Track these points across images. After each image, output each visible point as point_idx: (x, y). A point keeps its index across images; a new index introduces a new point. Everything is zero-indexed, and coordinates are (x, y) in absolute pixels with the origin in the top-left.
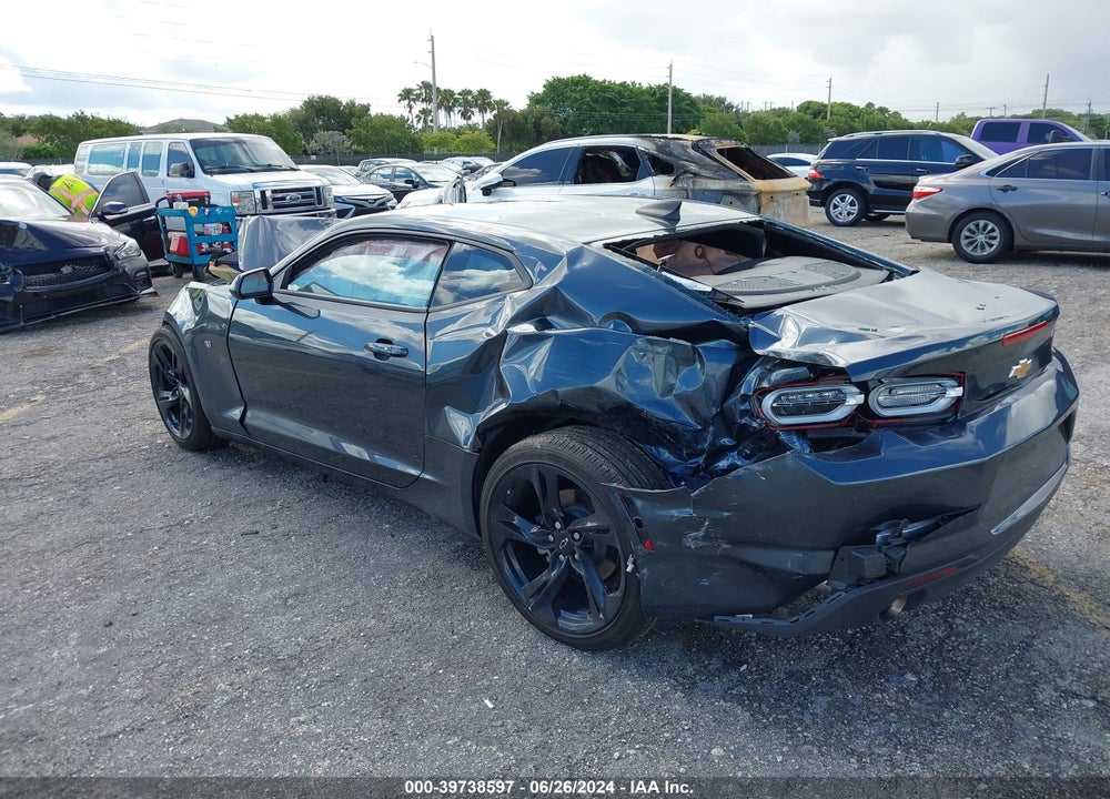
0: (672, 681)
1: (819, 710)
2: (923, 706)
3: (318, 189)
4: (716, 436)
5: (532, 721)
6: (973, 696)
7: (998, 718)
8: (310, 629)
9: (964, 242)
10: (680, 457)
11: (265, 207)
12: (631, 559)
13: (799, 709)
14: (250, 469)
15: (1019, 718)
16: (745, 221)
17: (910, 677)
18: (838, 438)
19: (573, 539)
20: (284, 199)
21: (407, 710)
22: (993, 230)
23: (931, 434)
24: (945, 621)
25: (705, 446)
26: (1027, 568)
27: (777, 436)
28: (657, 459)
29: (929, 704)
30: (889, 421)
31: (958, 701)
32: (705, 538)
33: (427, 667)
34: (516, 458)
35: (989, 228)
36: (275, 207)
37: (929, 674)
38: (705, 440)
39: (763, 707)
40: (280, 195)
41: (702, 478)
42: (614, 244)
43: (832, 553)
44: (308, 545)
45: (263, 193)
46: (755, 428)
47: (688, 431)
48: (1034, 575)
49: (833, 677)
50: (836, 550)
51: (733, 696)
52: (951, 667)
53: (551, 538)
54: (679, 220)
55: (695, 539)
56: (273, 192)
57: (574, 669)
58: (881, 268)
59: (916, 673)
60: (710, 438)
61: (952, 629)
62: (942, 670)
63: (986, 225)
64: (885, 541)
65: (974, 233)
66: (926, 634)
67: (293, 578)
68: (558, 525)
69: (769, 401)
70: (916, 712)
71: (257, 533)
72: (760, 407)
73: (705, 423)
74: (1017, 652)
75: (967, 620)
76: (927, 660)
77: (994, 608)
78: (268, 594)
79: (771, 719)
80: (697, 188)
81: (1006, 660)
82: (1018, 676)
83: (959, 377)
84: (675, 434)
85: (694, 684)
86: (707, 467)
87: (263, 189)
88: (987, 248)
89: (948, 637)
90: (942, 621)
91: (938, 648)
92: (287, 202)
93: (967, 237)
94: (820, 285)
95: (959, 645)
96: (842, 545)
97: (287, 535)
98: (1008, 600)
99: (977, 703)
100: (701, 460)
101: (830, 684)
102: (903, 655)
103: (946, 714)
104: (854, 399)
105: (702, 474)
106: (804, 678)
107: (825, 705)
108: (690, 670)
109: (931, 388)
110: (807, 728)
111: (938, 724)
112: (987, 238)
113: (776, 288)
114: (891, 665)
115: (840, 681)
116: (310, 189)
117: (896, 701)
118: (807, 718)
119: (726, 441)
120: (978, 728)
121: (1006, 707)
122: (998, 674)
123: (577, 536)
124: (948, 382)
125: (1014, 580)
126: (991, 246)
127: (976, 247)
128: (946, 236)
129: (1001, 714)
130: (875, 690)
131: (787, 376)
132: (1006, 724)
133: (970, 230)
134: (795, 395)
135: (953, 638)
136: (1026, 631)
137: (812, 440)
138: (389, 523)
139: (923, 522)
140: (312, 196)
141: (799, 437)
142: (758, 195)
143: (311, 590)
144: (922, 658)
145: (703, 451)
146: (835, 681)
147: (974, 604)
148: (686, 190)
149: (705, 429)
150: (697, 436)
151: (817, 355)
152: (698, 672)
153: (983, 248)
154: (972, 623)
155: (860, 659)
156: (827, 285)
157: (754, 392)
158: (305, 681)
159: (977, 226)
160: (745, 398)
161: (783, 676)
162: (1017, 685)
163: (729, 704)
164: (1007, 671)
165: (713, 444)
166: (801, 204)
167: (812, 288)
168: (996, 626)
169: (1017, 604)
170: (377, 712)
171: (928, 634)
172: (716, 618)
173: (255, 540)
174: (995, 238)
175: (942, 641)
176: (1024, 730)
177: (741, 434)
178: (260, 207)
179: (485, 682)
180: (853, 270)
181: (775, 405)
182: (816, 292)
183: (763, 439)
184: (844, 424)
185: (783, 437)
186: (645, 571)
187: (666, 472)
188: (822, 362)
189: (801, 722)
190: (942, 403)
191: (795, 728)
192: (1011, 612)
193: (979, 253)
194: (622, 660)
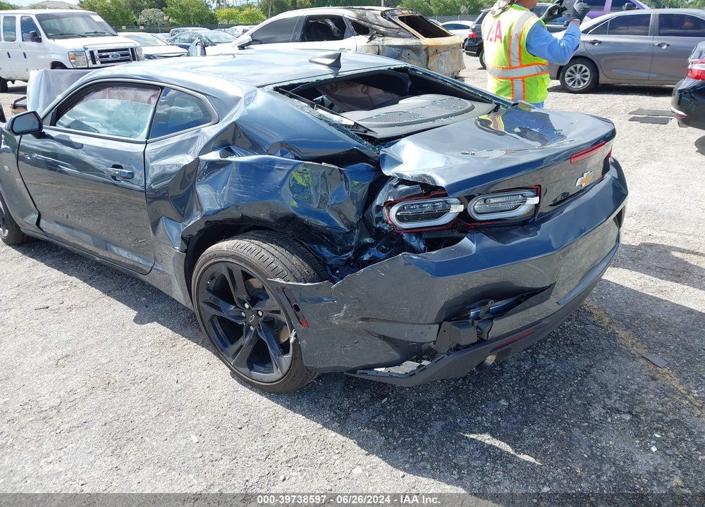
0: (332, 414)
1: (435, 432)
2: (509, 425)
3: (132, 49)
4: (360, 237)
5: (224, 452)
6: (545, 415)
7: (561, 432)
8: (71, 384)
9: (567, 79)
10: (335, 252)
11: (94, 63)
12: (294, 333)
13: (421, 433)
14: (54, 257)
15: (576, 431)
16: (392, 68)
17: (503, 402)
18: (445, 238)
19: (259, 315)
20: (107, 56)
21: (132, 447)
22: (585, 71)
23: (515, 233)
24: (532, 357)
25: (353, 244)
26: (591, 313)
27: (402, 236)
28: (319, 254)
29: (514, 423)
30: (483, 224)
31: (535, 420)
32: (344, 318)
33: (153, 413)
34: (211, 258)
35: (583, 69)
36: (102, 63)
37: (516, 399)
38: (352, 240)
39: (395, 432)
40: (104, 54)
41: (352, 267)
42: (283, 87)
43: (437, 326)
44: (84, 316)
45: (92, 53)
46: (386, 231)
47: (339, 234)
48: (596, 318)
49: (448, 405)
50: (440, 324)
51: (375, 424)
52: (532, 393)
53: (243, 314)
54: (340, 67)
55: (338, 318)
56: (99, 51)
57: (262, 407)
58: (491, 102)
59: (508, 399)
60: (356, 237)
61: (536, 362)
62: (526, 396)
63: (581, 68)
64: (477, 317)
65: (573, 73)
66: (517, 368)
67: (68, 342)
68: (247, 306)
69: (394, 210)
70: (504, 430)
71: (47, 308)
72: (389, 215)
73: (352, 227)
74: (579, 378)
75: (546, 355)
76: (516, 388)
77: (567, 345)
78: (45, 357)
79: (400, 442)
80: (385, 44)
81: (571, 385)
82: (578, 398)
83: (537, 189)
84: (330, 236)
85: (348, 415)
86: (356, 258)
87: (91, 50)
88: (582, 83)
89: (532, 369)
90: (530, 357)
91: (524, 379)
92: (110, 58)
93: (569, 76)
94: (440, 118)
95: (540, 375)
96: (444, 321)
97: (70, 309)
98: (576, 338)
99: (547, 420)
100: (350, 254)
101: (446, 411)
102: (500, 385)
103: (525, 431)
104: (457, 209)
105: (352, 264)
106: (427, 406)
107: (439, 428)
108: (346, 404)
109: (515, 199)
110: (425, 448)
111: (519, 439)
112: (583, 75)
113: (406, 121)
114: (490, 393)
115: (453, 408)
116: (126, 49)
117: (491, 422)
118: (426, 440)
119: (368, 240)
120: (547, 441)
121: (567, 423)
122: (564, 397)
123: (260, 314)
124: (528, 193)
125: (582, 323)
126: (584, 81)
127: (575, 83)
128: (555, 76)
129: (564, 429)
130: (477, 415)
131: (407, 191)
132: (567, 437)
133: (571, 71)
134: (414, 206)
135: (536, 370)
136: (586, 362)
137: (426, 239)
138: (146, 296)
139: (508, 300)
140: (128, 55)
141: (416, 238)
142: (427, 48)
143: (78, 352)
144: (513, 387)
145: (351, 248)
146: (449, 408)
147: (553, 343)
148: (378, 46)
149: (351, 232)
150: (347, 236)
151: (425, 176)
152: (352, 405)
153: (579, 83)
154: (550, 357)
155: (469, 390)
156: (446, 117)
157: (385, 203)
158: (59, 428)
159: (576, 68)
160: (379, 208)
161: (412, 406)
162: (577, 405)
163: (371, 430)
164: (571, 394)
165: (358, 242)
166: (457, 55)
167: (433, 120)
168: (566, 359)
169: (582, 341)
170: (109, 452)
171: (519, 367)
172: (358, 372)
173: (45, 312)
174: (587, 76)
175: (528, 372)
176: (579, 441)
177: (378, 234)
178: (90, 62)
179: (195, 422)
180: (469, 103)
181: (399, 214)
182: (436, 123)
183: (393, 239)
184: (449, 226)
185: (405, 237)
186: (304, 341)
187: (325, 264)
188: (429, 182)
189: (420, 442)
190: (522, 210)
191: (416, 448)
192: (577, 347)
193: (576, 87)
194: (298, 398)
